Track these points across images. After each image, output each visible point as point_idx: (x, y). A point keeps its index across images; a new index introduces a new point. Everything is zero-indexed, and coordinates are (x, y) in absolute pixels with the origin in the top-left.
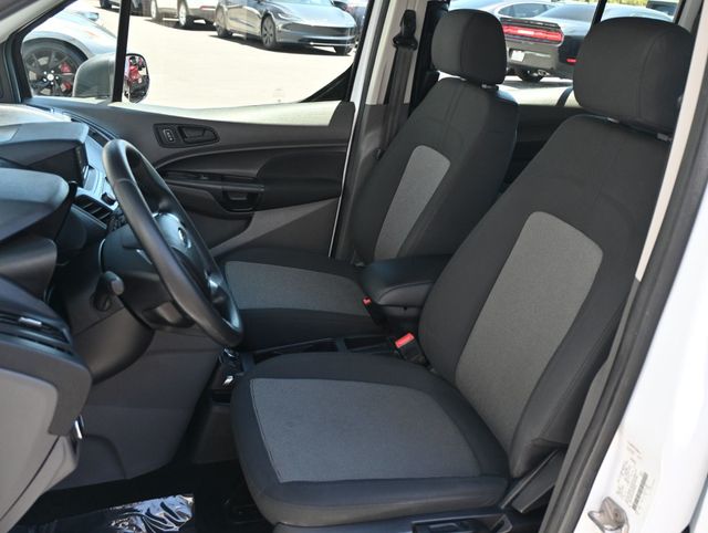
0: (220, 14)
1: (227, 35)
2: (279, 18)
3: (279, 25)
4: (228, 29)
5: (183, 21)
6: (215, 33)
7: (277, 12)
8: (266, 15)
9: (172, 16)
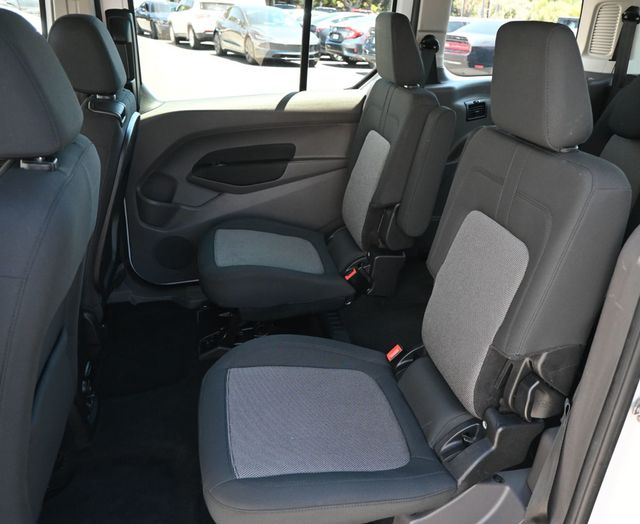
0: (216, 37)
1: (223, 53)
2: (255, 38)
3: (257, 44)
4: (223, 48)
5: (192, 43)
6: (214, 52)
7: (256, 33)
8: (247, 37)
9: (184, 39)
